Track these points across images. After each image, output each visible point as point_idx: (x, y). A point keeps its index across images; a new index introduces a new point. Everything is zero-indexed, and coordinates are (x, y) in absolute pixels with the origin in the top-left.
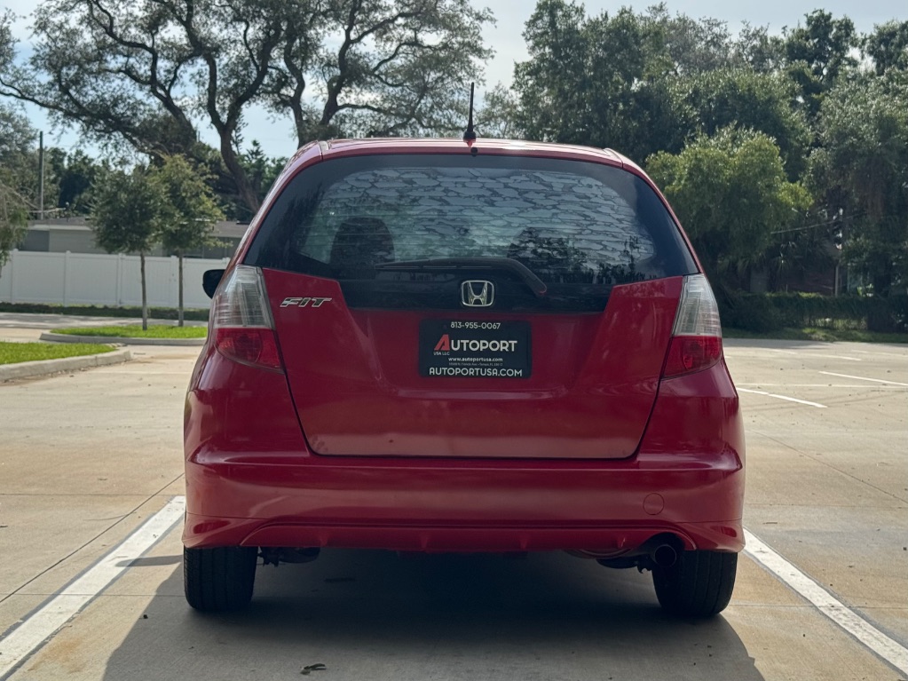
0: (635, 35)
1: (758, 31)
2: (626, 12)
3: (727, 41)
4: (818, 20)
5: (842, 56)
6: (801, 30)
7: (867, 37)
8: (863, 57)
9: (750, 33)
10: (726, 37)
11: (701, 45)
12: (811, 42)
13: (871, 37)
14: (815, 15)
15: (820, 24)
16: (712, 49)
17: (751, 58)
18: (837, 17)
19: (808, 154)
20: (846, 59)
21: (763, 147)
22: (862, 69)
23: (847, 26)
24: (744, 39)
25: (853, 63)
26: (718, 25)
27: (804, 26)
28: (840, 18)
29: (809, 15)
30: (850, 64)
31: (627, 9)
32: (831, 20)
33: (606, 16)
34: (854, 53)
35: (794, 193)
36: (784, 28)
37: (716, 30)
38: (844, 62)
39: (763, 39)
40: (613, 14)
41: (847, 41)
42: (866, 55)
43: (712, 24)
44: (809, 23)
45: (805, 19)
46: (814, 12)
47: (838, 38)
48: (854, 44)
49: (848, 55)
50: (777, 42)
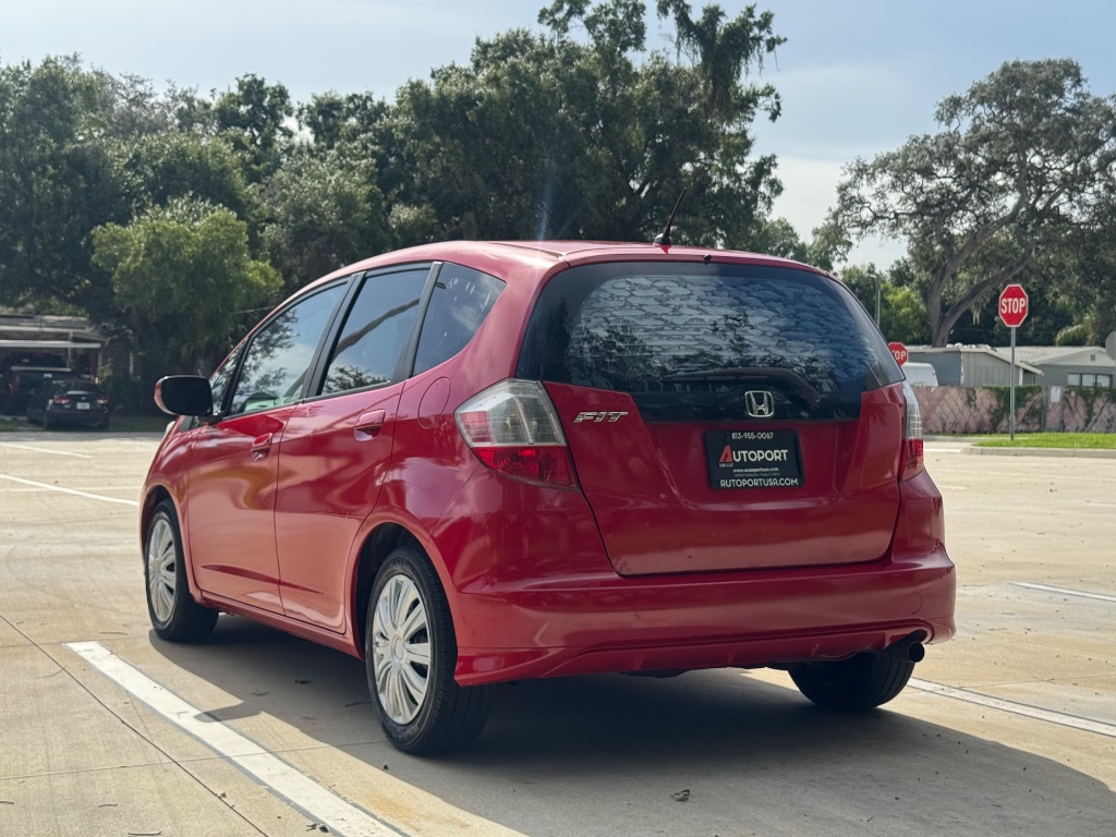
0: (65, 89)
1: (186, 92)
2: (51, 61)
3: (152, 100)
4: (250, 85)
5: (277, 125)
6: (231, 95)
7: (305, 106)
8: (300, 128)
9: (177, 94)
10: (150, 96)
11: (122, 103)
12: (243, 109)
13: (308, 107)
14: (247, 80)
15: (253, 90)
16: (134, 108)
17: (177, 121)
18: (270, 83)
19: (263, 229)
20: (281, 129)
21: (229, 222)
22: (296, 140)
23: (281, 93)
24: (170, 100)
25: (288, 133)
26: (142, 82)
27: (235, 90)
28: (274, 84)
29: (241, 79)
30: (284, 134)
31: (52, 58)
32: (265, 86)
33: (28, 65)
34: (290, 122)
35: (263, 273)
36: (212, 91)
37: (140, 88)
38: (279, 132)
39: (190, 101)
40: (37, 64)
41: (281, 109)
42: (304, 126)
43: (135, 81)
44: (240, 88)
45: (237, 83)
46: (245, 76)
47: (273, 107)
48: (289, 113)
49: (283, 125)
50: (207, 106)
